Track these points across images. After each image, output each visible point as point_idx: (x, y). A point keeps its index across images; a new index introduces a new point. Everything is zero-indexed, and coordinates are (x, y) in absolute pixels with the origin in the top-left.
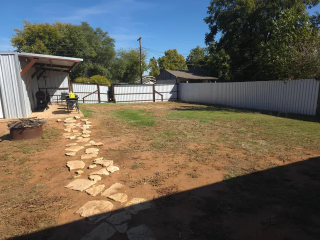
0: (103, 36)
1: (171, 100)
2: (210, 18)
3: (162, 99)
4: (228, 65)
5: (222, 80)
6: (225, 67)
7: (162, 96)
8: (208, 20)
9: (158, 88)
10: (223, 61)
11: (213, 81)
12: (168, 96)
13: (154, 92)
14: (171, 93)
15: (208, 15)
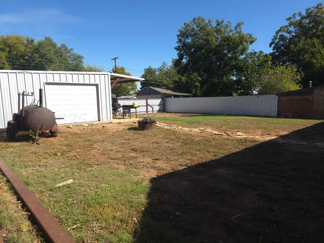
0: (68, 52)
1: (159, 111)
2: (179, 47)
3: (153, 111)
4: (199, 85)
5: (195, 96)
6: (197, 86)
7: (153, 108)
8: (177, 49)
9: (151, 102)
10: (195, 82)
11: (189, 96)
12: (157, 108)
13: (147, 105)
14: (159, 105)
15: (177, 45)
